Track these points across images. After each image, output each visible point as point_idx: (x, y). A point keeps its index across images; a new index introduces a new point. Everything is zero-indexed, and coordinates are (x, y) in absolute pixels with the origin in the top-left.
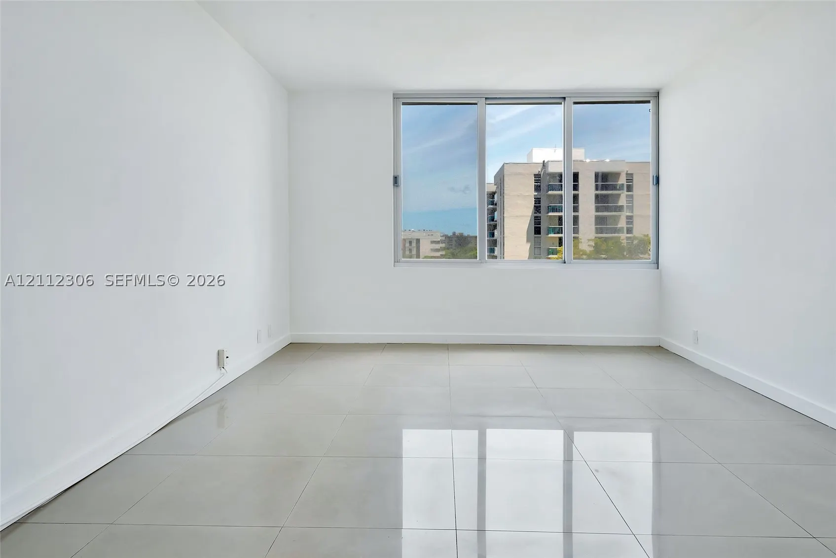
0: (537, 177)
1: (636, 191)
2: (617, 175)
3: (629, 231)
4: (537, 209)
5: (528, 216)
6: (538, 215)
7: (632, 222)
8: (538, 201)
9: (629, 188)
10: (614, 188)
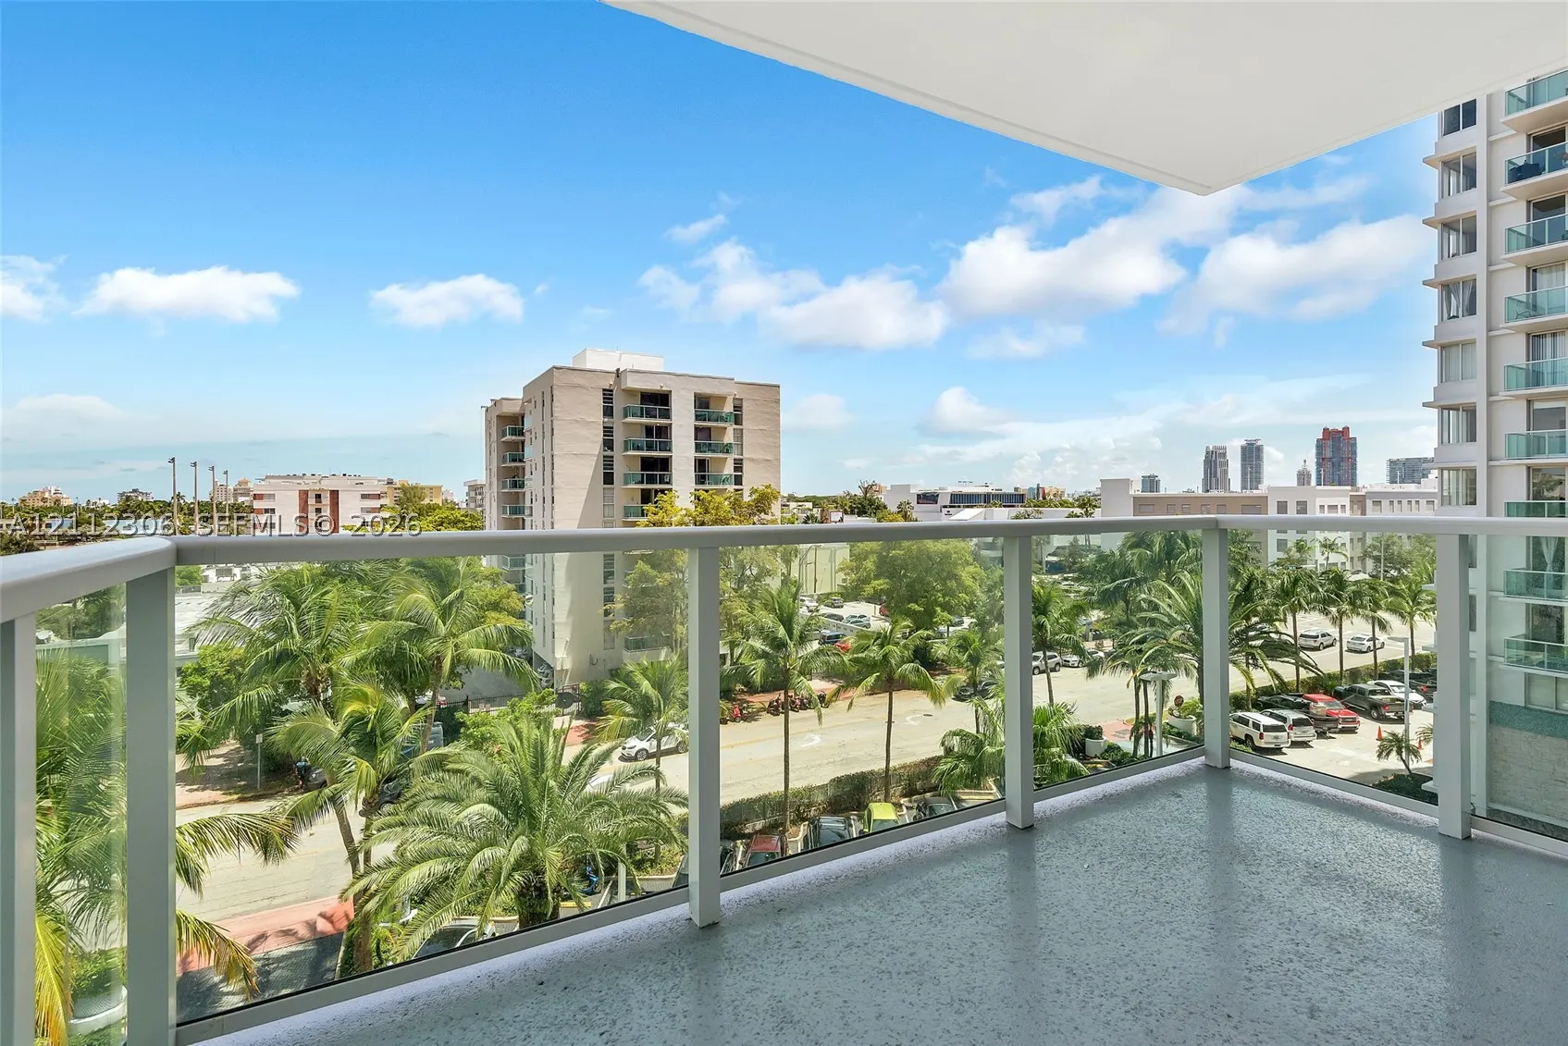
0: (608, 395)
1: (746, 425)
2: (723, 399)
3: (738, 480)
4: (608, 444)
5: (594, 455)
6: (609, 453)
7: (742, 467)
8: (608, 431)
9: (738, 420)
10: (720, 418)
